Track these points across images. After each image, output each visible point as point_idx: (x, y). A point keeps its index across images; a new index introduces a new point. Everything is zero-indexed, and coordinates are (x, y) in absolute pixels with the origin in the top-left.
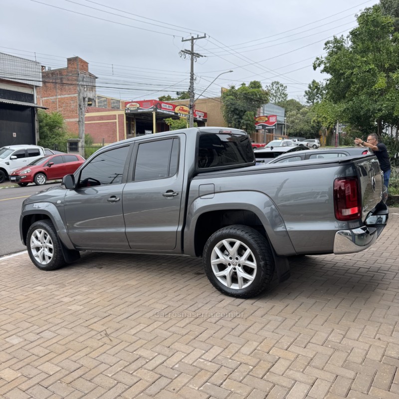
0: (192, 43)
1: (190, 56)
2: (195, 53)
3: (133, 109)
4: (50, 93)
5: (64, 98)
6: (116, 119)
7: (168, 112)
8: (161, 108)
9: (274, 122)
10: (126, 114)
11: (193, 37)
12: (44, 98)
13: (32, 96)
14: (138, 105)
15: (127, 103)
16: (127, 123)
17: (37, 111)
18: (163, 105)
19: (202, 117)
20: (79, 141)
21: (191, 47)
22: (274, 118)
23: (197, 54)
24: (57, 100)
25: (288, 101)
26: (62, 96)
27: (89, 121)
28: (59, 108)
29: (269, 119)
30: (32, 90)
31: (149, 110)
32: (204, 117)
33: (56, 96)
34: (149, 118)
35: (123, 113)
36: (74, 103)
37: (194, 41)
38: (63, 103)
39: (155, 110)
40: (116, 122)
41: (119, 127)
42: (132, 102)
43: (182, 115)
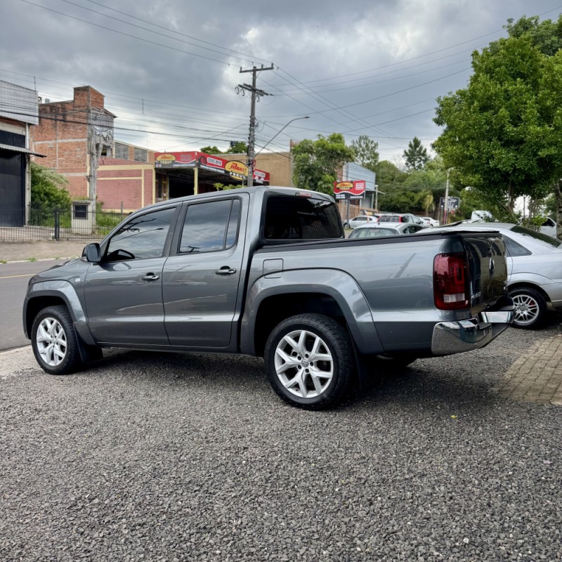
0: (254, 75)
1: (251, 93)
2: (257, 90)
3: (166, 163)
4: (47, 135)
5: (67, 143)
6: (140, 176)
7: (215, 170)
8: (206, 163)
9: (362, 191)
10: (156, 169)
11: (255, 67)
12: (37, 143)
13: (23, 137)
14: (174, 158)
15: (157, 154)
16: (156, 183)
17: (29, 159)
18: (209, 159)
19: (262, 179)
20: (89, 204)
21: (252, 80)
22: (362, 184)
23: (261, 91)
24: (57, 146)
25: (380, 163)
26: (65, 141)
27: (102, 177)
28: (59, 157)
29: (354, 186)
30: (23, 128)
31: (190, 165)
32: (265, 179)
33: (56, 139)
34: (189, 177)
35: (152, 167)
36: (81, 151)
37: (257, 72)
38: (65, 150)
39: (198, 165)
40: (140, 180)
41: (145, 188)
42: (165, 153)
43: (234, 174)
